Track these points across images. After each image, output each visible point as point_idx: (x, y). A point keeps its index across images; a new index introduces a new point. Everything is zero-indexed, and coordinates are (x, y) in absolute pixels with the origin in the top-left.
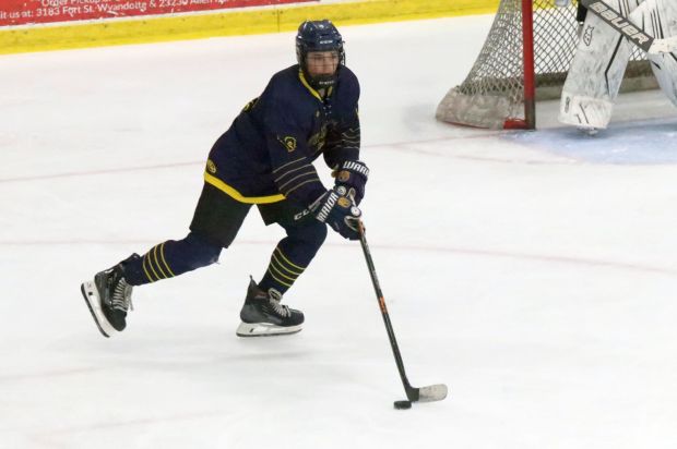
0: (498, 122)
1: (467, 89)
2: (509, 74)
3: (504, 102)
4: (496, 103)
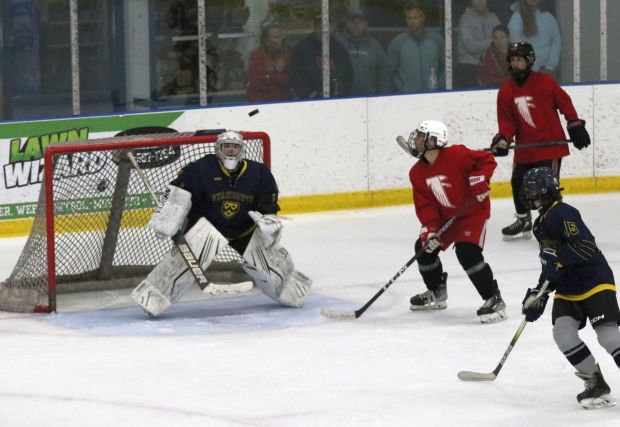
0: (30, 307)
1: (8, 284)
3: (35, 294)
4: (29, 295)
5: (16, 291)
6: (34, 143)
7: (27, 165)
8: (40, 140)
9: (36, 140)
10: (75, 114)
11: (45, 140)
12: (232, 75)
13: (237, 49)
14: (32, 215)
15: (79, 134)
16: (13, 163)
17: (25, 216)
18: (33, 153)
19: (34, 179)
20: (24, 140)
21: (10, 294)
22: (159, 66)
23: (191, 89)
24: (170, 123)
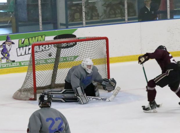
0: (28, 98)
1: (20, 91)
2: (30, 87)
3: (29, 94)
4: (27, 94)
5: (23, 93)
6: (27, 40)
7: (24, 48)
8: (29, 39)
9: (27, 39)
10: (41, 30)
11: (30, 39)
12: (93, 14)
13: (95, 5)
14: (27, 65)
15: (42, 37)
16: (20, 48)
17: (24, 65)
18: (26, 44)
19: (27, 53)
20: (23, 40)
21: (21, 94)
22: (69, 12)
23: (80, 20)
24: (73, 32)
